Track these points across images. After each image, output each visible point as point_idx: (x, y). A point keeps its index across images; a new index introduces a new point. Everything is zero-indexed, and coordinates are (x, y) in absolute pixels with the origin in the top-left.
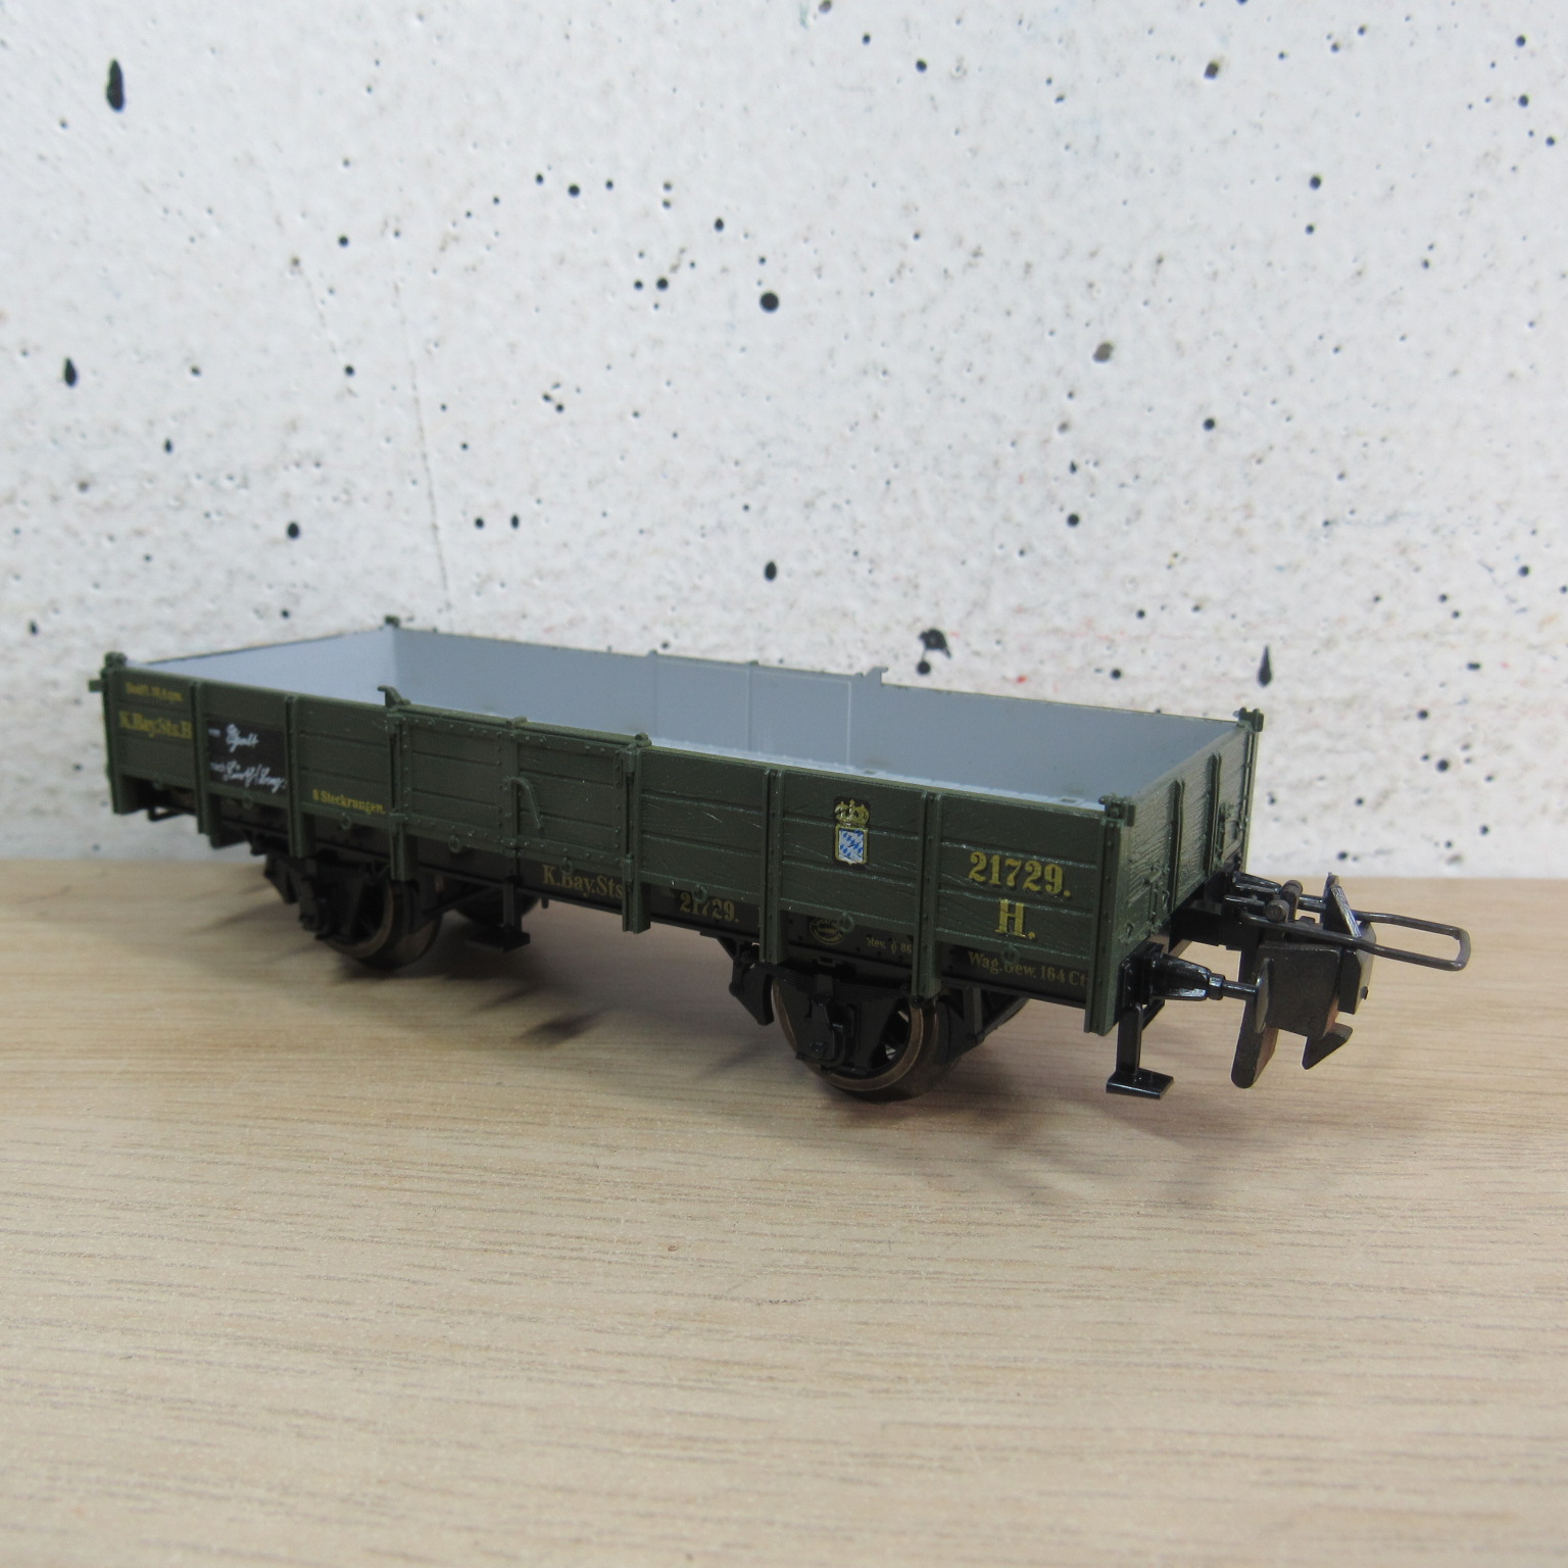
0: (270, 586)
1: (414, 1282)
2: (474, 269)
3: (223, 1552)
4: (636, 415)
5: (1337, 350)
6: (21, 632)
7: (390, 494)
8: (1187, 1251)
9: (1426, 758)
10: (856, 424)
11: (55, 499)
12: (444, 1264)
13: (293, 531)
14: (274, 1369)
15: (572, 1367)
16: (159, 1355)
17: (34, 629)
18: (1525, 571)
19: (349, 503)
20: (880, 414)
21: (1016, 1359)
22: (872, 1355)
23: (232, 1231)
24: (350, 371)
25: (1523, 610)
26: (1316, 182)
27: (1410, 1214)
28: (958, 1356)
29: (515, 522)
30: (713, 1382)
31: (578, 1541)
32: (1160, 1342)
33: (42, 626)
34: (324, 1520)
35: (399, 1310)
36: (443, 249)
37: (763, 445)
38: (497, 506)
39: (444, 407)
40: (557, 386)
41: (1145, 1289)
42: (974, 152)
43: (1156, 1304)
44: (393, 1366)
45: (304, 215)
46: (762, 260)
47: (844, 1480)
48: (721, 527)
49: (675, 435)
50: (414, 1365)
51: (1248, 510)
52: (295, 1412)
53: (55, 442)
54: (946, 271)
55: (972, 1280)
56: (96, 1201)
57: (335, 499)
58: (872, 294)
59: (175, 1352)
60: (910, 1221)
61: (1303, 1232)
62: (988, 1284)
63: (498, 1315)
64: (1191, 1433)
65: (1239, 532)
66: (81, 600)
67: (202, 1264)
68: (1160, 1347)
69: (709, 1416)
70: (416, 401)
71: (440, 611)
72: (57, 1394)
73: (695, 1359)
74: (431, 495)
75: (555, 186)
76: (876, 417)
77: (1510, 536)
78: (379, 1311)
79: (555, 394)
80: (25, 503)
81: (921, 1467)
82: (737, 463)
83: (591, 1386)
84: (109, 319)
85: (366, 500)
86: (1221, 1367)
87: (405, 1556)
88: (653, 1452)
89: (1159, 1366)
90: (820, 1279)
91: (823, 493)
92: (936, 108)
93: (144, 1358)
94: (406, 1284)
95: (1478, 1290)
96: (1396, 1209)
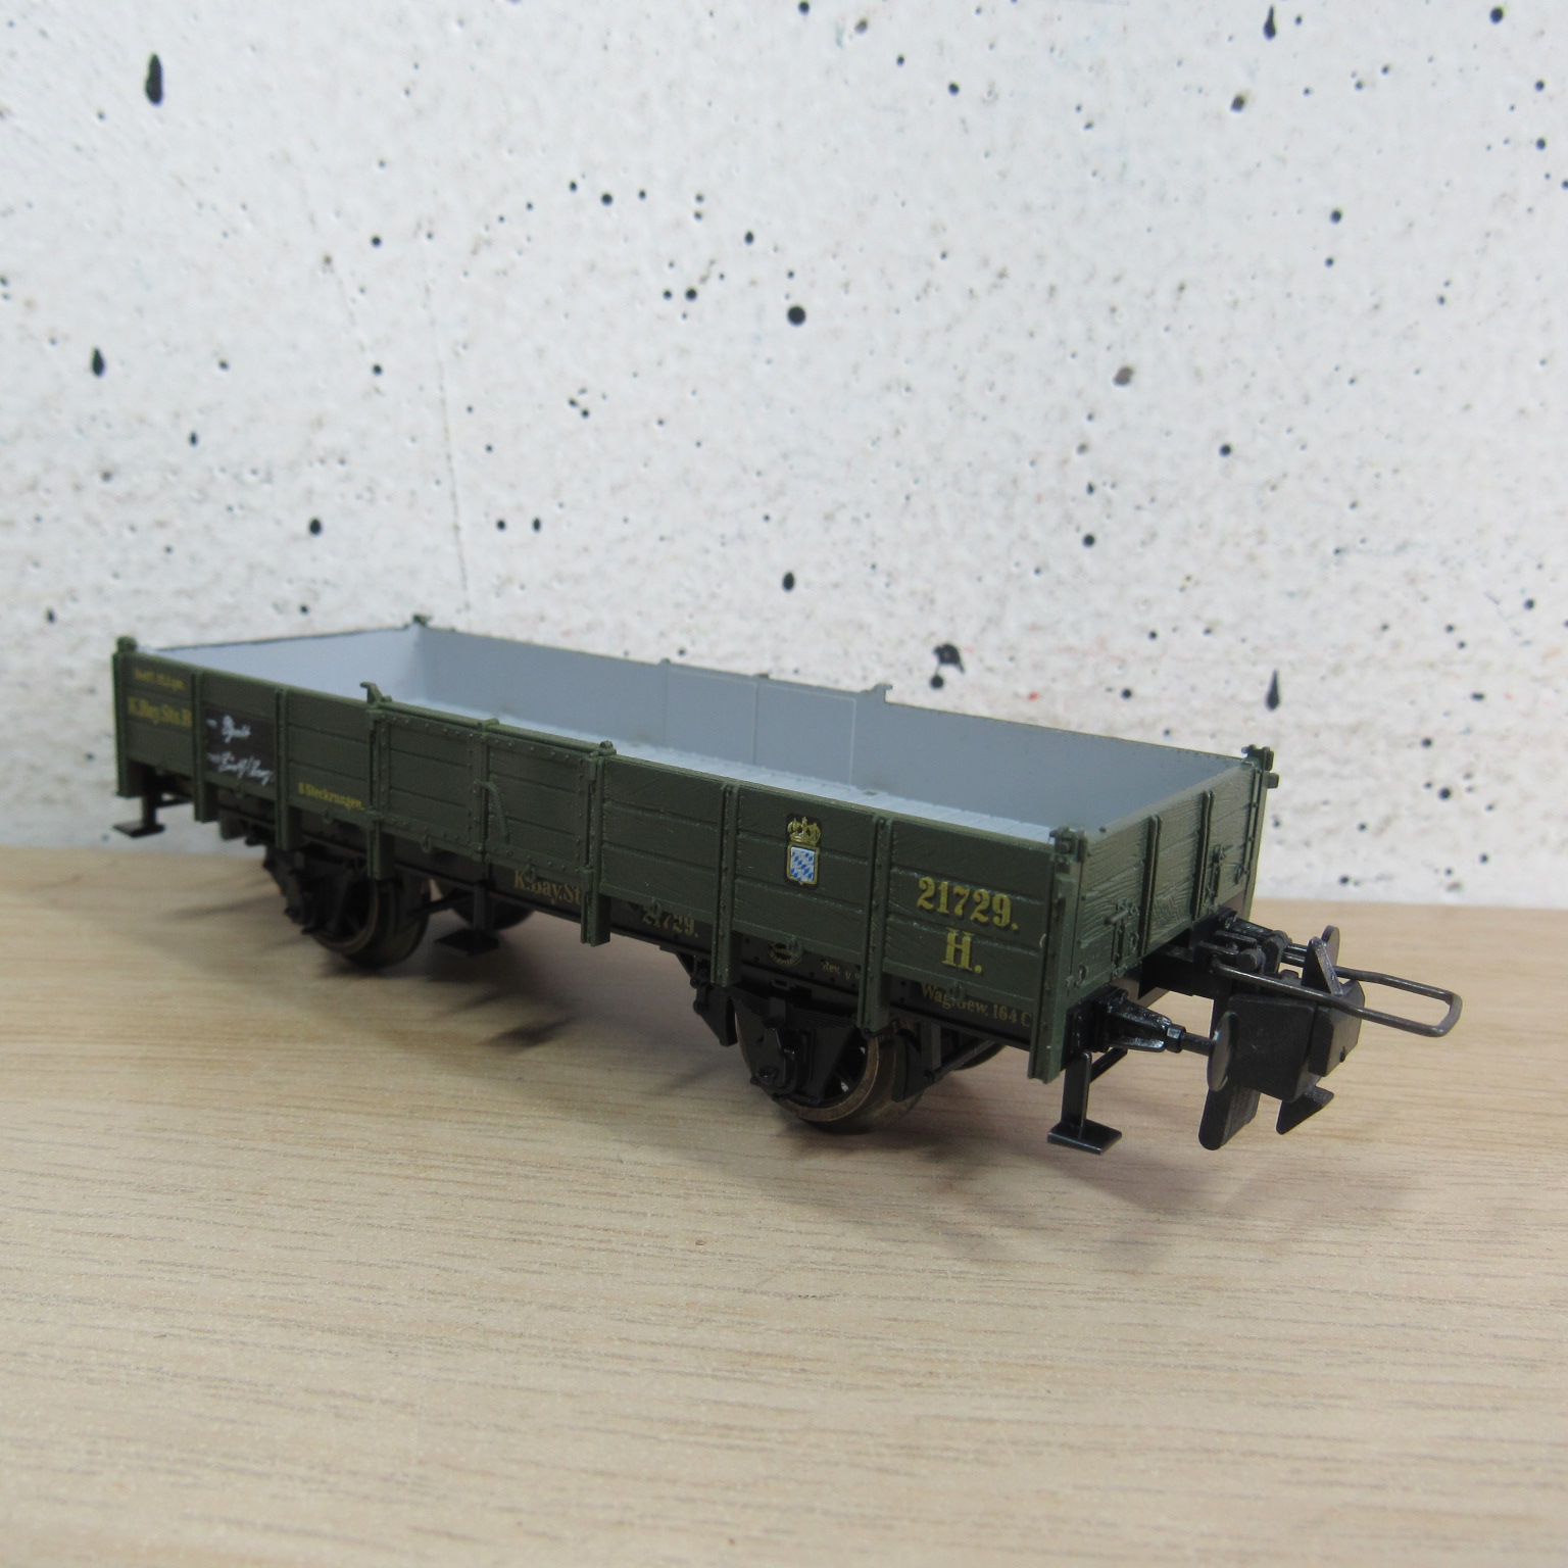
0: (290, 581)
1: (445, 1269)
2: (505, 273)
3: (267, 1528)
4: (661, 422)
5: (1352, 381)
6: (39, 619)
7: (413, 493)
8: (1207, 1257)
9: (1428, 785)
10: (878, 439)
11: (78, 488)
12: (473, 1252)
13: (315, 527)
14: (309, 1351)
15: (606, 1355)
16: (193, 1334)
17: (51, 617)
18: (1530, 604)
19: (372, 501)
20: (902, 430)
21: (1044, 1358)
22: (902, 1350)
23: (260, 1215)
24: (377, 370)
25: (1527, 643)
26: (1336, 216)
27: (1424, 1227)
28: (987, 1353)
29: (537, 525)
30: (747, 1373)
31: (621, 1523)
32: (1185, 1344)
33: (60, 614)
34: (366, 1498)
35: (431, 1296)
36: (475, 252)
37: (785, 456)
38: (519, 508)
39: (470, 409)
40: (583, 391)
41: (1169, 1293)
42: (1003, 175)
43: (1180, 1308)
44: (429, 1350)
45: (338, 214)
46: (791, 275)
47: (880, 1470)
48: (741, 536)
49: (699, 444)
50: (449, 1349)
51: (1261, 536)
52: (332, 1393)
53: (80, 431)
54: (971, 291)
55: (998, 1280)
56: (123, 1183)
57: (359, 497)
58: (898, 311)
59: (208, 1331)
60: (934, 1222)
61: (1321, 1242)
62: (1013, 1285)
63: (530, 1303)
64: (1220, 1432)
65: (1251, 558)
66: (99, 590)
67: (232, 1247)
68: (1186, 1349)
69: (744, 1406)
70: (443, 402)
71: (458, 611)
72: (93, 1371)
73: (728, 1350)
74: (453, 496)
75: (589, 194)
76: (897, 432)
77: (1517, 570)
78: (411, 1297)
79: (582, 400)
80: (48, 491)
81: (956, 1460)
82: (759, 474)
83: (626, 1374)
84: (140, 310)
85: (389, 498)
86: (1246, 1369)
87: (450, 1536)
88: (692, 1439)
89: (1186, 1367)
90: (848, 1276)
91: (843, 506)
92: (966, 131)
93: (180, 1337)
94: (437, 1271)
95: (1494, 1301)
96: (1411, 1221)
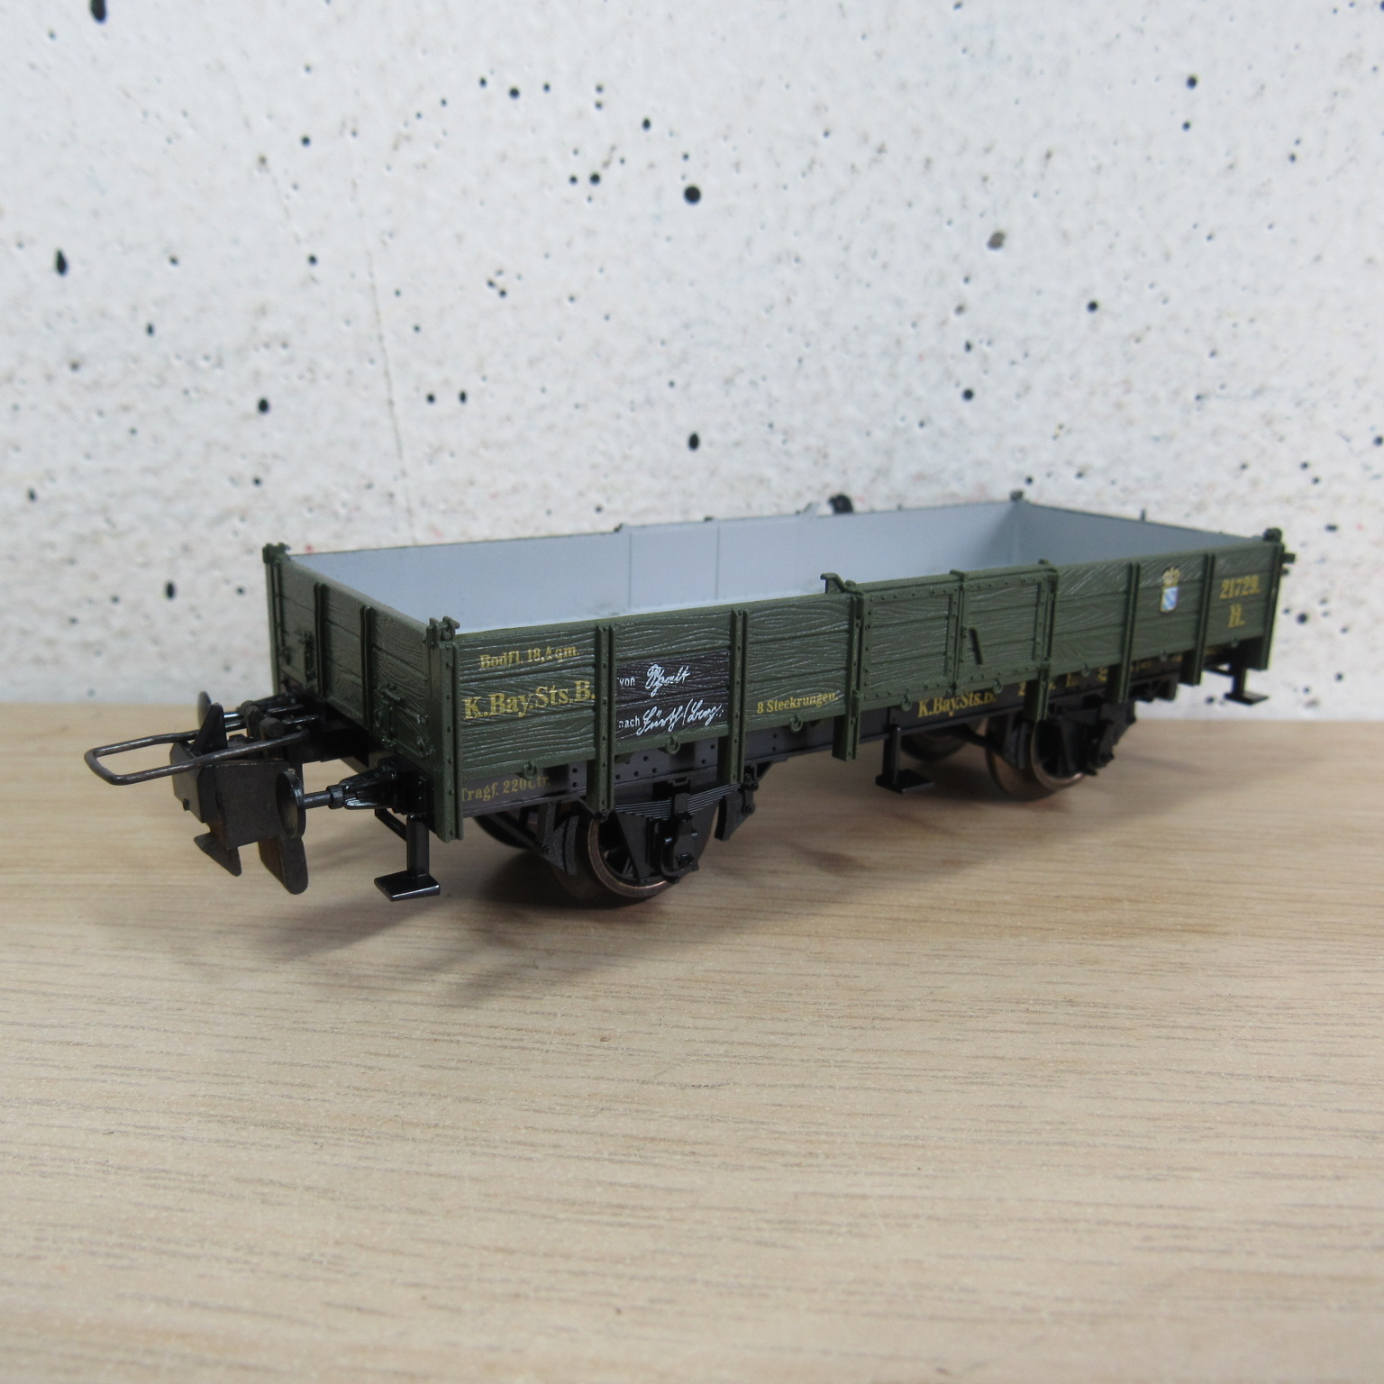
0: (243, 456)
1: (370, 1068)
2: (424, 166)
3: (193, 1305)
4: (572, 299)
5: (1210, 238)
6: (20, 499)
7: (350, 372)
8: (1071, 1043)
9: (1287, 611)
10: (771, 307)
11: (49, 378)
12: (397, 1052)
13: (263, 406)
14: (242, 1144)
15: (512, 1142)
16: (138, 1131)
17: (32, 496)
18: (1379, 441)
19: (313, 381)
20: (792, 298)
21: (916, 1138)
22: (785, 1133)
23: (206, 1022)
24: (313, 260)
25: (1377, 477)
26: (1192, 82)
27: (1276, 1011)
28: (863, 1135)
29: (463, 397)
30: (641, 1157)
31: (517, 1296)
32: (1048, 1123)
33: (40, 493)
34: (285, 1276)
35: (356, 1092)
36: (396, 147)
37: (687, 326)
38: (447, 382)
39: (398, 293)
40: (500, 273)
41: (1034, 1076)
42: (879, 55)
43: (1045, 1090)
44: (351, 1141)
45: (270, 117)
46: (686, 157)
47: (759, 1243)
48: (649, 402)
49: (607, 318)
50: (369, 1140)
51: (1127, 386)
52: (260, 1181)
53: (49, 326)
54: (853, 167)
55: (876, 1068)
56: (85, 997)
57: (301, 377)
58: (785, 187)
59: (153, 1128)
60: (820, 1016)
61: (1179, 1027)
62: (890, 1071)
63: (446, 1097)
64: (1077, 1204)
65: (1119, 406)
66: (73, 470)
67: (179, 1052)
68: (1048, 1127)
69: (637, 1186)
70: (373, 287)
71: (395, 479)
72: (45, 1165)
73: (625, 1136)
74: (387, 374)
75: (497, 89)
76: (789, 300)
77: (1367, 409)
78: (338, 1094)
79: (499, 281)
80: (24, 382)
81: (830, 1233)
82: (663, 343)
83: (530, 1159)
84: (96, 213)
85: (328, 377)
86: (1104, 1145)
87: (359, 1309)
88: (586, 1218)
89: (1047, 1144)
90: (739, 1066)
91: (741, 371)
92: (844, 15)
93: (126, 1133)
94: (363, 1070)
95: (1339, 1078)
96: (1263, 1007)
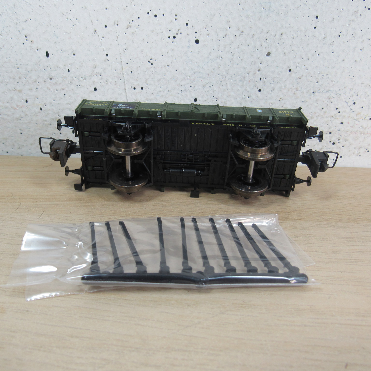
2: (134, 33)
4: (168, 66)
5: (318, 55)
6: (38, 110)
7: (116, 82)
9: (330, 142)
10: (215, 69)
11: (45, 81)
13: (95, 89)
17: (41, 109)
18: (354, 103)
19: (107, 84)
20: (220, 66)
24: (107, 55)
25: (354, 112)
26: (317, 17)
29: (142, 88)
33: (43, 108)
36: (127, 28)
37: (195, 73)
38: (138, 85)
39: (127, 63)
40: (151, 59)
42: (243, 9)
45: (97, 20)
46: (196, 32)
48: (185, 90)
49: (176, 70)
51: (297, 89)
53: (44, 69)
54: (235, 36)
57: (104, 83)
58: (219, 40)
65: (295, 94)
66: (51, 103)
70: (121, 62)
74: (124, 82)
75: (152, 15)
77: (352, 96)
79: (151, 61)
80: (39, 82)
82: (189, 77)
84: (55, 43)
85: (110, 83)
91: (207, 84)
95: (322, 251)
96: (310, 236)
